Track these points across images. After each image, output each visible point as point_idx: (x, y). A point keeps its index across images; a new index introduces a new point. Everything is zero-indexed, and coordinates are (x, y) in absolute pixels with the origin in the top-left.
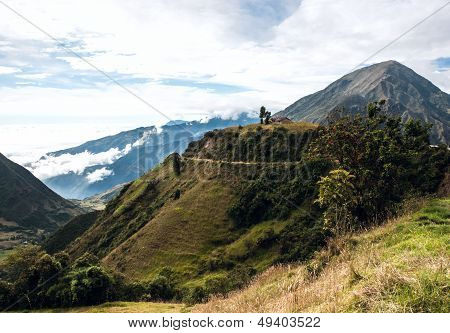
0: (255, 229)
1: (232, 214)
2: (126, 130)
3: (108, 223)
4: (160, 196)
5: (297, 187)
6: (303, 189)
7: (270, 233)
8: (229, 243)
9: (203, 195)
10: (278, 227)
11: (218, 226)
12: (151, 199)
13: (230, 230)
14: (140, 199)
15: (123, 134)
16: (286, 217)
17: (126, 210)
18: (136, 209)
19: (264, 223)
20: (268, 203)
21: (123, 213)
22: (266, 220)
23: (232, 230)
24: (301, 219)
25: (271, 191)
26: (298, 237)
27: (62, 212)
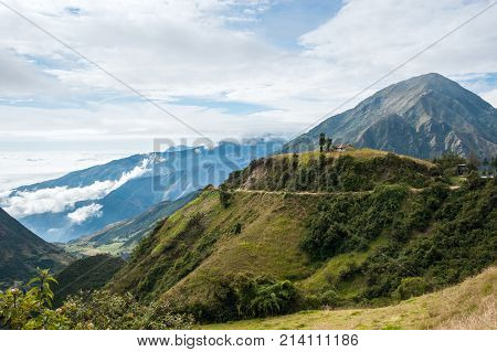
0: (331, 263)
1: (304, 247)
2: (117, 158)
3: (146, 264)
4: (208, 232)
5: (373, 217)
6: (381, 220)
7: (352, 266)
8: (305, 278)
9: (269, 229)
10: (360, 259)
11: (290, 261)
12: (196, 236)
13: (303, 264)
14: (181, 236)
15: (115, 163)
16: (365, 248)
17: (167, 250)
18: (179, 247)
19: (341, 255)
20: (343, 235)
21: (164, 252)
22: (343, 252)
23: (307, 265)
24: (384, 250)
25: (345, 222)
26: (385, 268)
27: (45, 258)
